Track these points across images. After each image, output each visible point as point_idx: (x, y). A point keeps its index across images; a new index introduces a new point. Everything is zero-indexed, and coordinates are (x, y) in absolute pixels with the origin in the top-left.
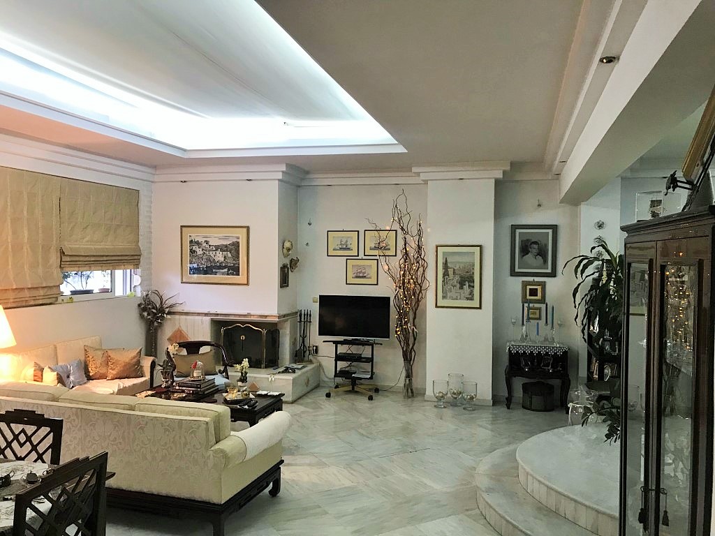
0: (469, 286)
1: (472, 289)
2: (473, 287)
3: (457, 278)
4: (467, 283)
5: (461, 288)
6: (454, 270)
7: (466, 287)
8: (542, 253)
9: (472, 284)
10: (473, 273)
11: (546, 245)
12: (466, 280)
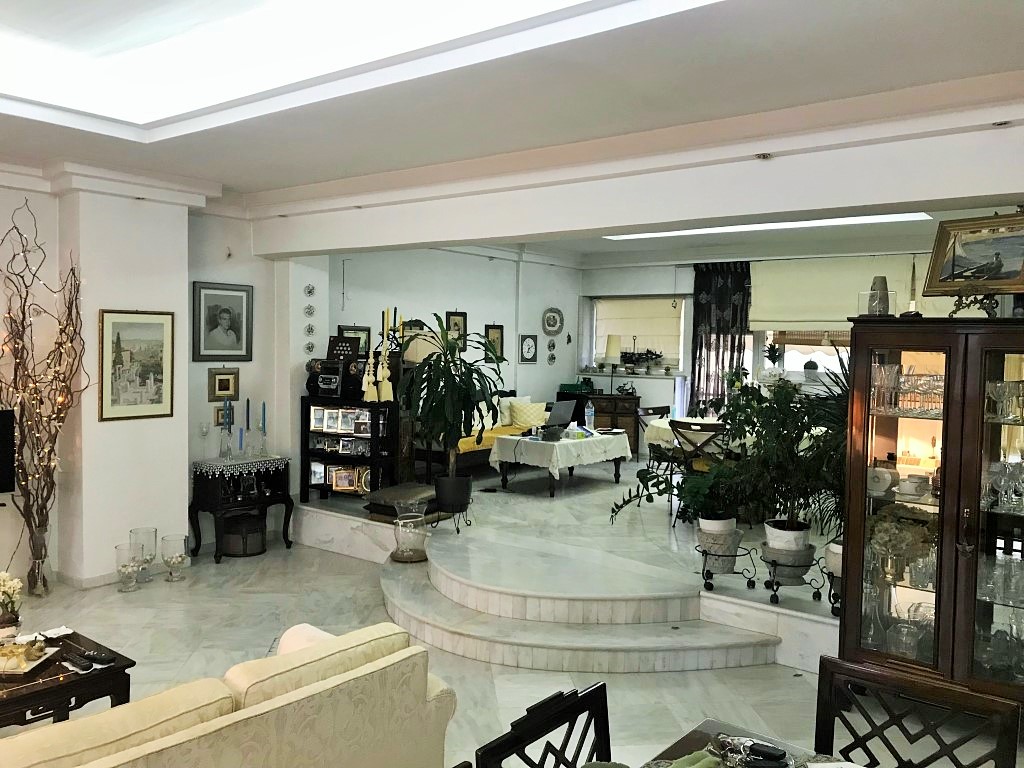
0: (156, 380)
1: (159, 384)
2: (161, 381)
3: (136, 368)
4: (152, 376)
5: (143, 383)
6: (131, 353)
7: (150, 382)
8: (234, 327)
9: (159, 377)
10: (161, 359)
11: (240, 315)
12: (151, 370)
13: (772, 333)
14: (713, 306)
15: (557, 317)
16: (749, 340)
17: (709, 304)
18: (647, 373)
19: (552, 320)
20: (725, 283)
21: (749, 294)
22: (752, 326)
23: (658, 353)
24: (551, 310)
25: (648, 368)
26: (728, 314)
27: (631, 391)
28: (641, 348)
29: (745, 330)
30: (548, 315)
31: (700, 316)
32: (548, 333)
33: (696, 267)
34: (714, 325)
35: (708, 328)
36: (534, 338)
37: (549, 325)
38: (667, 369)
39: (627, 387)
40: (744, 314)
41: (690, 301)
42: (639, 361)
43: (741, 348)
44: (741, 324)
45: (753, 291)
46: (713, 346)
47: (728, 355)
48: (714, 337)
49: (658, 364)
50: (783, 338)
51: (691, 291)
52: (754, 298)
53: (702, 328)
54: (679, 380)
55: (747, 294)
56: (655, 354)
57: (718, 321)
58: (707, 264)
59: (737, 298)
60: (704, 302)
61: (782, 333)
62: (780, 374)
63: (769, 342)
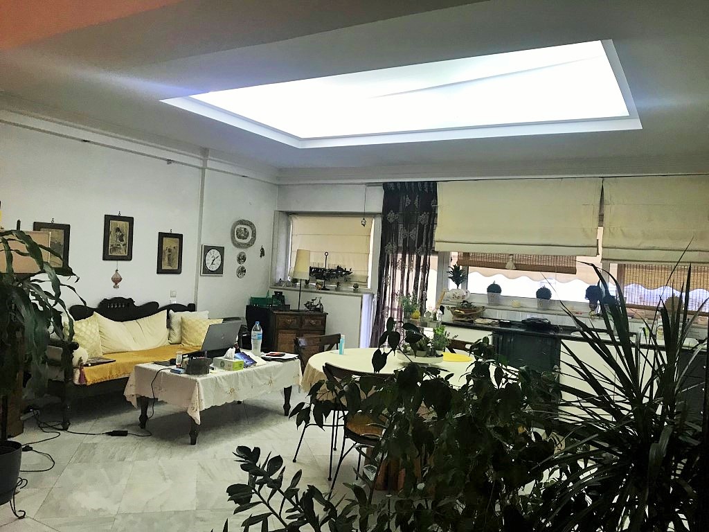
13: (456, 254)
14: (401, 226)
15: (248, 229)
16: (434, 260)
17: (396, 222)
18: (337, 289)
19: (243, 232)
20: (412, 203)
21: (436, 215)
22: (438, 247)
23: (348, 270)
24: (242, 222)
25: (338, 284)
26: (414, 234)
27: (318, 307)
28: (332, 264)
29: (430, 250)
30: (239, 227)
31: (387, 235)
32: (238, 245)
33: (385, 185)
34: (401, 245)
35: (395, 247)
36: (221, 250)
37: (239, 237)
38: (356, 287)
39: (315, 303)
40: (429, 234)
41: (379, 220)
42: (329, 277)
43: (426, 269)
44: (426, 244)
45: (439, 211)
46: (399, 265)
47: (413, 275)
48: (400, 256)
49: (347, 281)
50: (468, 260)
51: (380, 210)
52: (439, 220)
53: (389, 247)
54: (366, 297)
55: (433, 215)
56: (345, 271)
57: (405, 241)
58: (395, 183)
59: (423, 218)
60: (391, 220)
61: (466, 255)
62: (464, 296)
63: (454, 263)
